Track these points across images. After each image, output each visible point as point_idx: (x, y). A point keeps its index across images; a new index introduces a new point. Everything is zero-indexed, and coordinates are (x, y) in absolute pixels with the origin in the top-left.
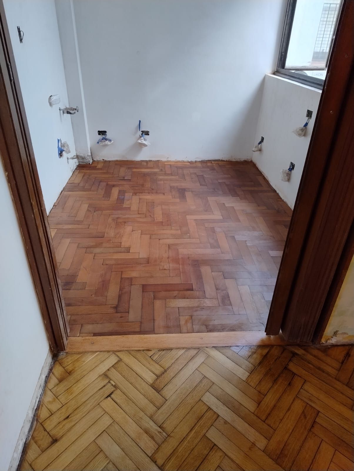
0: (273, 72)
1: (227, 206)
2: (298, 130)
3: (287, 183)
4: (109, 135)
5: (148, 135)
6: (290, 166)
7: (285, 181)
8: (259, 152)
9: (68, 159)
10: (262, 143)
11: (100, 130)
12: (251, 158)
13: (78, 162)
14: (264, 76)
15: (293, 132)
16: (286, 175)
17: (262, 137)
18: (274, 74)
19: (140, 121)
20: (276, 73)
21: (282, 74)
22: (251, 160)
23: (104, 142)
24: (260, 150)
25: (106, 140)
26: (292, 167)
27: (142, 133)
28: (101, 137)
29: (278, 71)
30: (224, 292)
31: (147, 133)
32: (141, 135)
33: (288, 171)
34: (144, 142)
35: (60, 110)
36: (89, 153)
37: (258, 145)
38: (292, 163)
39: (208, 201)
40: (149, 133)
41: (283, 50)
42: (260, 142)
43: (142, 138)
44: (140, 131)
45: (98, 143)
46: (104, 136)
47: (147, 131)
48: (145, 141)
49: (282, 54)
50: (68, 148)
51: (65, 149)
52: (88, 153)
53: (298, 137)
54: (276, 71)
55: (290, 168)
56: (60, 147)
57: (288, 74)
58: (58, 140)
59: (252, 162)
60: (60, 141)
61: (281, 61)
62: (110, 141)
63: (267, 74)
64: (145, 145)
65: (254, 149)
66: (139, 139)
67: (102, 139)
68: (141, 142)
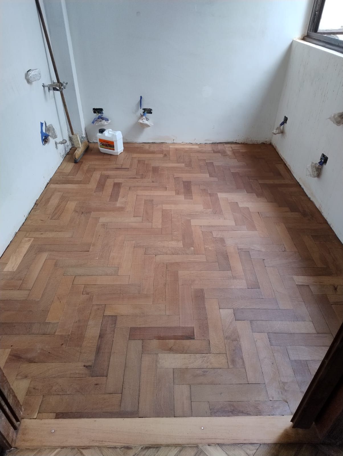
0: (303, 37)
1: (240, 206)
2: (336, 116)
3: (316, 178)
4: (105, 114)
5: (151, 113)
6: (321, 159)
7: (315, 177)
8: (281, 134)
9: (56, 143)
10: (285, 123)
11: (95, 108)
12: (271, 140)
13: (71, 144)
14: (291, 41)
15: (330, 118)
16: (315, 170)
17: (285, 116)
18: (304, 39)
19: (141, 97)
20: (306, 38)
21: (314, 39)
22: (270, 142)
23: (100, 121)
24: (282, 132)
25: (103, 119)
26: (324, 160)
27: (143, 111)
28: (96, 115)
29: (309, 35)
30: (235, 343)
31: (149, 111)
32: (142, 113)
33: (319, 164)
34: (146, 122)
35: (44, 87)
36: (84, 134)
37: (280, 127)
38: (323, 155)
39: (217, 199)
40: (152, 111)
41: (318, 8)
42: (282, 123)
43: (144, 117)
44: (142, 109)
45: (93, 122)
46: (100, 114)
47: (150, 109)
48: (147, 120)
49: (315, 14)
50: (55, 133)
51: (50, 134)
52: (82, 134)
53: (335, 126)
54: (306, 35)
55: (321, 161)
56: (44, 131)
57: (322, 40)
58: (42, 124)
59: (271, 144)
60: (44, 125)
61: (314, 22)
62: (107, 120)
63: (294, 40)
64: (148, 126)
65: (275, 131)
66: (140, 119)
67: (98, 118)
68: (143, 122)
